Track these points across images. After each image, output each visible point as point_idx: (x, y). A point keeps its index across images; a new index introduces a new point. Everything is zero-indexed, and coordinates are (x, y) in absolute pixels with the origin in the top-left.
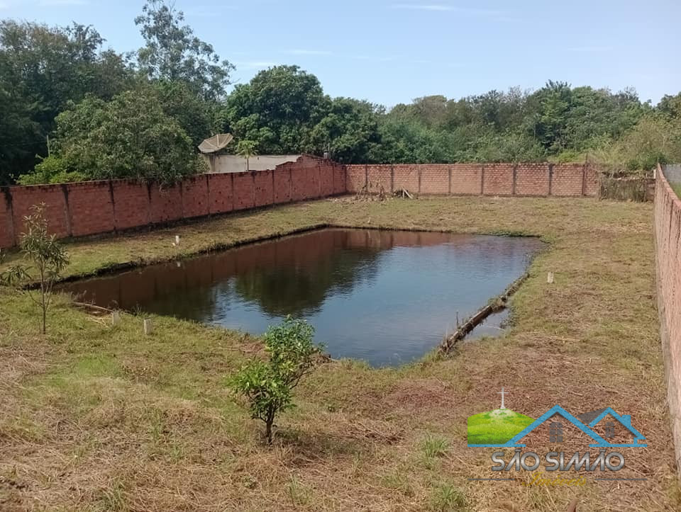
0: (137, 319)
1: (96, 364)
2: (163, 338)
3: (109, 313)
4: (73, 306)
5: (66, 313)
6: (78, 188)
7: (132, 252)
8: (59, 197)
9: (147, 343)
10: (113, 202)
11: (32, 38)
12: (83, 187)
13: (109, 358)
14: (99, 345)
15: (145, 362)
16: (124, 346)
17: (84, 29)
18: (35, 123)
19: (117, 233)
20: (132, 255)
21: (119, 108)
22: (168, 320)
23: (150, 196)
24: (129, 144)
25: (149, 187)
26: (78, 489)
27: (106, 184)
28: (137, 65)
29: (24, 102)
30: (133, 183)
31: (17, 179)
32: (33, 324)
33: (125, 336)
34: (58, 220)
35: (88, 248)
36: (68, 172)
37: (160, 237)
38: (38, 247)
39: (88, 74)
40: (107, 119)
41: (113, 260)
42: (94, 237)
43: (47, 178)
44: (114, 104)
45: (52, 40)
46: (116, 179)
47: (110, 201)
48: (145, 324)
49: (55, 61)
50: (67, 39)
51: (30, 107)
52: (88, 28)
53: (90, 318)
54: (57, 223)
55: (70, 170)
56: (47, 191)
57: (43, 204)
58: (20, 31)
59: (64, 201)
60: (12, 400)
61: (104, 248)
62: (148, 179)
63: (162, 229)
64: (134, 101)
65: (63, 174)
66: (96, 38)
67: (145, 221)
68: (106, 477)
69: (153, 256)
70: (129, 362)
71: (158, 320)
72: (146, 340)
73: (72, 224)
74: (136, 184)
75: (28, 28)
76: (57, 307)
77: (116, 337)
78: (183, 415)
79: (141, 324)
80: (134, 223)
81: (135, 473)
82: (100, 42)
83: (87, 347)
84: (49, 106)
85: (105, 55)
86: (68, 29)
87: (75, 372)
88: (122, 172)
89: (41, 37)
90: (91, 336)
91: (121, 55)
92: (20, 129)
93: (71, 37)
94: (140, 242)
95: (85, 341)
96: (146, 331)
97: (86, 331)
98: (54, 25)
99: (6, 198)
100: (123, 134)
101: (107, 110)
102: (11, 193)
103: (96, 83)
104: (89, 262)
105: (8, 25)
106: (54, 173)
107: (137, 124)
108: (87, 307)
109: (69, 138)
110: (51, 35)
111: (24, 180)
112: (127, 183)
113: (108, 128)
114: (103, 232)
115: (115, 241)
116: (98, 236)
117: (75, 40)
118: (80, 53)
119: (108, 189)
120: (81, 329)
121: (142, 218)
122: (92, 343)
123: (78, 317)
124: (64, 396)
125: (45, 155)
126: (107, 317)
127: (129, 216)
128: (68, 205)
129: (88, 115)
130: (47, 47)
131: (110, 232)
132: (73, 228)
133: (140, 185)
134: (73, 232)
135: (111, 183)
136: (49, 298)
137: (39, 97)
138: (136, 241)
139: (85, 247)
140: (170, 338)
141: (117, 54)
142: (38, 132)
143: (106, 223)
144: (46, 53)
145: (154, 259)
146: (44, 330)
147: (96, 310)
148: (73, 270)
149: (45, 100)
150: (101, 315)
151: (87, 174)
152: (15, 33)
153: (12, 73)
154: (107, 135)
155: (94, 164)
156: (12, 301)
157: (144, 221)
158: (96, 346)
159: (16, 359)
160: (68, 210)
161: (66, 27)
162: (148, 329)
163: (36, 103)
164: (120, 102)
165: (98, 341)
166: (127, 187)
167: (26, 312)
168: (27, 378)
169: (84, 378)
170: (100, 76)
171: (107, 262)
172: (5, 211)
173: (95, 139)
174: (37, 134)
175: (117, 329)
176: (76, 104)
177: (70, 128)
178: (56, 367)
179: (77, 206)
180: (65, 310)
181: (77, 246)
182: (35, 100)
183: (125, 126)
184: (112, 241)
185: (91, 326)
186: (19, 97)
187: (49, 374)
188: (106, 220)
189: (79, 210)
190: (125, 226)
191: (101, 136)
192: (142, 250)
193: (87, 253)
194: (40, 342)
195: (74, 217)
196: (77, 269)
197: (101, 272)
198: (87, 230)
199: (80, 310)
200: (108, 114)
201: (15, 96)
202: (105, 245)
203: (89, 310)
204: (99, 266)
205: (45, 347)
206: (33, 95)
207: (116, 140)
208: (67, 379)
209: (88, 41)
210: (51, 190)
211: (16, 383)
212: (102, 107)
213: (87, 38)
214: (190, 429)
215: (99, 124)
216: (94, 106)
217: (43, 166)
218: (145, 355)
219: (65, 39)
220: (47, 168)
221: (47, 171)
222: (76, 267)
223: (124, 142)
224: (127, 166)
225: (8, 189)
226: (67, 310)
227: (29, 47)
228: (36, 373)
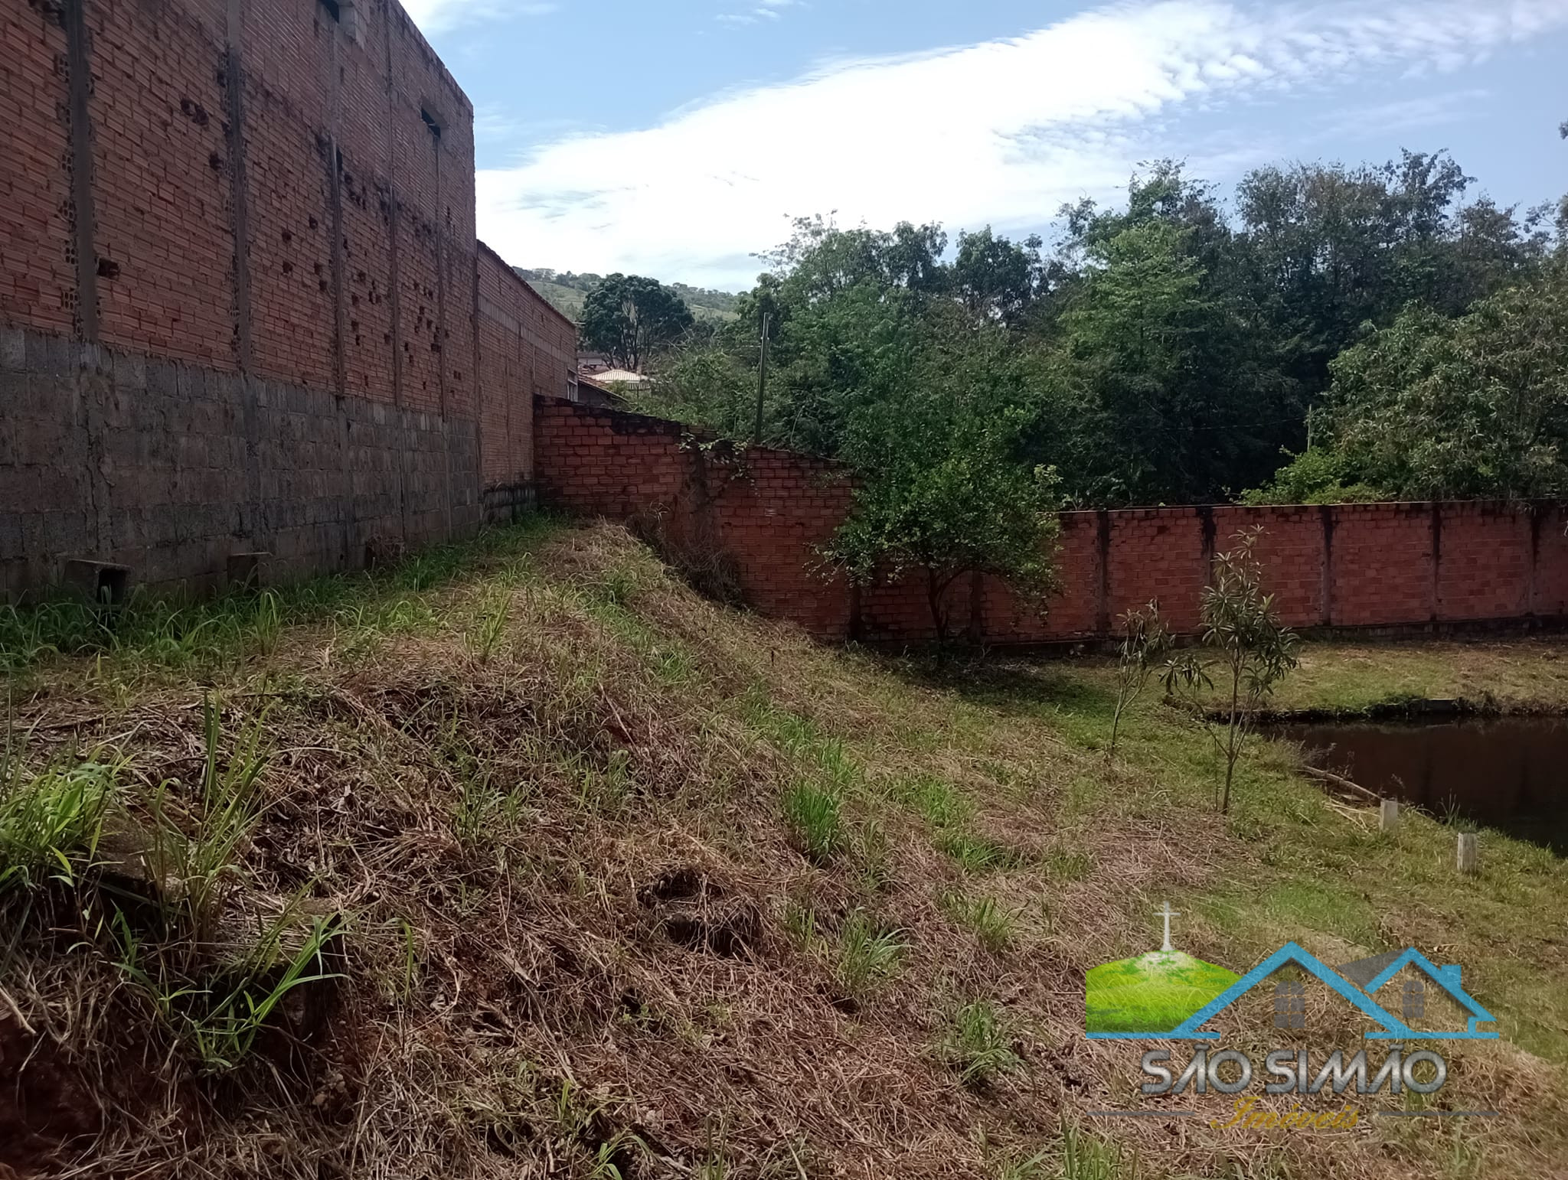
0: (1443, 833)
1: (1317, 902)
2: (1504, 891)
3: (1377, 803)
4: (1301, 773)
5: (1282, 782)
6: (1356, 516)
7: (1466, 677)
8: (1312, 537)
9: (1458, 891)
10: (1437, 555)
11: (1307, 200)
12: (1369, 516)
13: (1353, 899)
14: (1338, 867)
15: (1442, 934)
16: (1396, 884)
17: (1426, 161)
18: (1289, 380)
19: (1436, 628)
20: (1464, 686)
21: (1483, 331)
22: (1527, 853)
23: (1535, 545)
24: (1494, 415)
25: (1537, 524)
26: (1183, 1135)
27: (1426, 511)
28: (1553, 235)
29: (1273, 338)
30: (1494, 512)
31: (1236, 498)
32: (1208, 789)
33: (1404, 862)
34: (1302, 585)
35: (1361, 656)
36: (1343, 485)
37: (1550, 652)
38: (1234, 618)
39: (1423, 264)
40: (1448, 357)
41: (1414, 689)
42: (1379, 632)
43: (1298, 496)
44: (1472, 322)
45: (1352, 196)
46: (1453, 499)
47: (1430, 551)
48: (1460, 845)
49: (1349, 241)
50: (1383, 189)
51: (1283, 347)
52: (1436, 157)
53: (1330, 804)
54: (1299, 593)
55: (1349, 480)
56: (1287, 521)
57: (1259, 528)
58: (1285, 188)
59: (1322, 544)
60: (1117, 916)
61: (1397, 661)
62: (1533, 503)
63: (1559, 632)
64: (1523, 310)
65: (1333, 488)
66: (1453, 178)
67: (1512, 609)
68: (1254, 1138)
69: (1523, 695)
70: (1399, 922)
71: (1499, 847)
72: (1457, 885)
73: (1333, 598)
74: (1501, 514)
75: (1303, 177)
76: (1266, 767)
77: (1383, 859)
78: (1507, 1085)
79: (1453, 845)
80: (1484, 608)
81: (1332, 1164)
82: (1461, 186)
83: (1308, 864)
84: (1323, 343)
85: (1468, 215)
86: (1388, 168)
87: (1265, 905)
88: (1466, 483)
89: (1326, 195)
90: (1323, 842)
91: (1510, 211)
92: (1258, 393)
93: (1394, 187)
94: (1493, 657)
95: (1307, 850)
96: (1460, 863)
97: (1316, 829)
98: (1359, 165)
99: (1203, 531)
100: (1483, 391)
101: (1451, 336)
102: (1215, 520)
103: (1437, 282)
104: (1358, 686)
105: (1263, 179)
106: (1312, 488)
107: (1524, 366)
108: (1330, 783)
109: (1354, 407)
110: (1349, 185)
111: (1251, 497)
112: (1478, 510)
113: (1447, 378)
114: (1401, 625)
115: (1428, 649)
116: (1390, 631)
117: (1402, 190)
118: (1410, 217)
119: (1427, 522)
120: (1305, 822)
121: (1507, 601)
122: (1320, 857)
123: (1305, 798)
124: (1225, 943)
125: (1301, 448)
126: (1371, 811)
127: (1472, 593)
128: (1329, 554)
129: (1405, 350)
130: (1336, 214)
131: (1420, 626)
132: (1333, 606)
133: (1514, 518)
134: (1333, 615)
135: (1436, 508)
136: (1252, 746)
137: (1305, 324)
138: (1482, 655)
139: (1353, 652)
140: (1525, 895)
141: (1500, 208)
142: (1293, 400)
143: (1415, 603)
144: (1333, 227)
145: (1524, 703)
146: (1226, 806)
147: (1349, 791)
148: (1319, 699)
149: (1318, 331)
150: (1357, 805)
151: (1387, 492)
152: (1274, 194)
153: (1257, 277)
154: (1442, 394)
155: (1403, 464)
156: (1179, 737)
157: (1511, 607)
158: (1328, 865)
159: (1149, 844)
160: (1329, 565)
161: (1385, 164)
162: (1466, 859)
163: (1296, 338)
164: (1486, 316)
165: (1336, 857)
166: (1480, 520)
167: (1199, 764)
168: (1163, 886)
169: (1281, 923)
170: (1450, 266)
171: (1400, 692)
172: (1198, 555)
173: (1413, 405)
174: (1291, 404)
175: (1388, 840)
176: (1380, 329)
177: (1359, 385)
178: (1227, 884)
179: (1349, 558)
180: (1279, 776)
181: (1338, 648)
182: (1296, 331)
183: (1492, 371)
184: (1420, 647)
185: (1331, 823)
186: (1265, 325)
187: (1210, 892)
188: (1413, 596)
189: (1355, 567)
190: (1461, 615)
191: (1428, 398)
192: (1496, 678)
193: (1357, 666)
194: (1211, 828)
195: (1340, 582)
196: (1327, 696)
197: (1382, 713)
198: (1366, 614)
199: (1315, 785)
200: (1451, 347)
201: (1257, 327)
202: (1402, 653)
203: (1334, 789)
204: (1380, 697)
205: (1219, 839)
206: (1293, 321)
207: (1464, 405)
208: (1242, 913)
209: (1430, 189)
210: (1296, 518)
211: (1136, 889)
212: (1441, 331)
213: (1430, 180)
214: (1518, 1126)
215: (1427, 371)
216: (1422, 329)
217: (1292, 471)
218: (1445, 917)
219: (1379, 190)
220: (1301, 477)
221: (1300, 481)
222: (1325, 691)
223: (1482, 410)
224: (1483, 469)
225: (1210, 510)
226: (1285, 779)
227: (1300, 218)
228: (1183, 883)
